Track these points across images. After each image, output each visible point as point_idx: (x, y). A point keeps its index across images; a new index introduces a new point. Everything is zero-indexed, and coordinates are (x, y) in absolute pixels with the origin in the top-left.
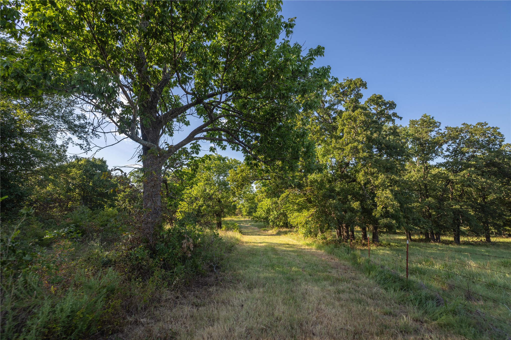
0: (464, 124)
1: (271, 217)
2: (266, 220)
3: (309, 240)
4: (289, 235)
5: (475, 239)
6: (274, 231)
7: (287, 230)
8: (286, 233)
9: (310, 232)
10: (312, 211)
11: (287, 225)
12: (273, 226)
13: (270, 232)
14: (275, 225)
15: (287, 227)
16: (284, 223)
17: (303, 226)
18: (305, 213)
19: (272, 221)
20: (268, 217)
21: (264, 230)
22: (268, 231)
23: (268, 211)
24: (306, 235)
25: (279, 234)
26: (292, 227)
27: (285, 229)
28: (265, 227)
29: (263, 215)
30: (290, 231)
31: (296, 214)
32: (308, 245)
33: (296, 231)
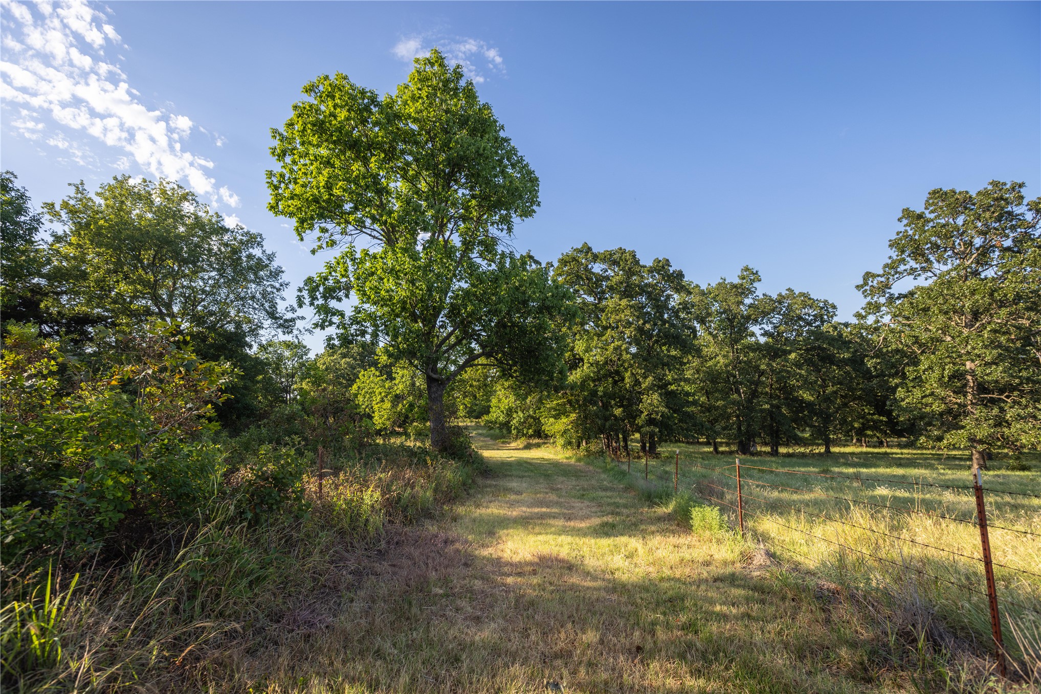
0: (789, 290)
1: (514, 421)
2: (506, 425)
3: (569, 453)
4: (543, 448)
5: (802, 450)
6: (520, 443)
7: (541, 441)
8: (538, 446)
9: (570, 443)
10: (573, 416)
11: (539, 434)
12: (517, 435)
13: (513, 445)
14: (520, 434)
15: (539, 436)
16: (535, 431)
17: (562, 435)
18: (564, 420)
19: (516, 428)
20: (509, 422)
21: (503, 443)
22: (509, 443)
23: (510, 412)
24: (564, 446)
25: (528, 447)
26: (547, 436)
27: (536, 441)
28: (504, 437)
29: (501, 418)
30: (545, 443)
31: (552, 420)
32: (567, 458)
33: (554, 443)
